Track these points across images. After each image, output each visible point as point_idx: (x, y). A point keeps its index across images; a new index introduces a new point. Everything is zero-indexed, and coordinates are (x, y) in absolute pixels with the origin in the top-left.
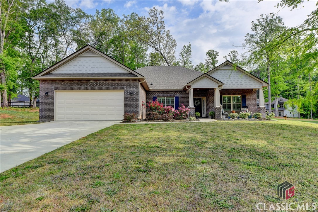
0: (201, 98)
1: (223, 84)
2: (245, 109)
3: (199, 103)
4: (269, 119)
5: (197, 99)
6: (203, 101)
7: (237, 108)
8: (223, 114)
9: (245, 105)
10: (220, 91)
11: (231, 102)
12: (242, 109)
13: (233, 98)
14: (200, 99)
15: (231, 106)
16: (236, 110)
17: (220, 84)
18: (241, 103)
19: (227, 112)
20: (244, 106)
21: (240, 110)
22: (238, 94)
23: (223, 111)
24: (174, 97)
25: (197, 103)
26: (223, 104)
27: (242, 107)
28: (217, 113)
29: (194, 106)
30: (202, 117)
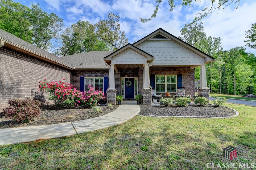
0: (133, 78)
1: (154, 58)
2: (181, 90)
3: (131, 83)
4: (217, 106)
5: (129, 79)
6: (136, 81)
7: (172, 90)
8: (154, 97)
9: (182, 85)
10: (150, 68)
11: (165, 83)
12: (177, 90)
13: (167, 78)
14: (132, 80)
15: (165, 87)
16: (171, 92)
17: (150, 58)
18: (176, 84)
19: (159, 94)
20: (181, 87)
21: (176, 92)
22: (173, 73)
23: (156, 93)
24: (103, 77)
25: (129, 83)
26: (156, 85)
27: (178, 89)
28: (145, 97)
29: (115, 88)
30: (134, 98)
